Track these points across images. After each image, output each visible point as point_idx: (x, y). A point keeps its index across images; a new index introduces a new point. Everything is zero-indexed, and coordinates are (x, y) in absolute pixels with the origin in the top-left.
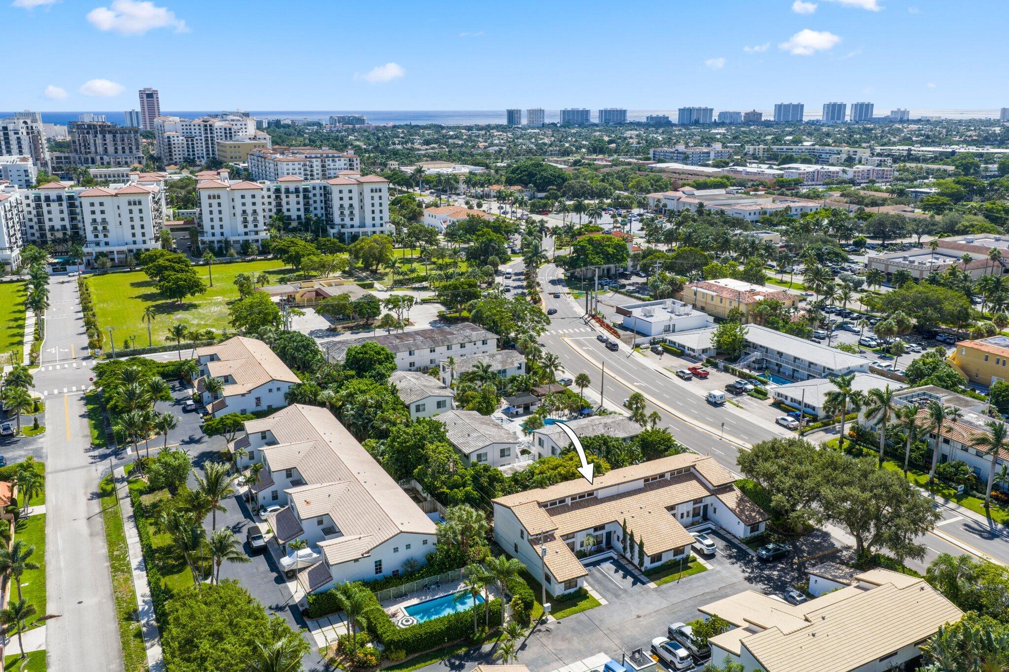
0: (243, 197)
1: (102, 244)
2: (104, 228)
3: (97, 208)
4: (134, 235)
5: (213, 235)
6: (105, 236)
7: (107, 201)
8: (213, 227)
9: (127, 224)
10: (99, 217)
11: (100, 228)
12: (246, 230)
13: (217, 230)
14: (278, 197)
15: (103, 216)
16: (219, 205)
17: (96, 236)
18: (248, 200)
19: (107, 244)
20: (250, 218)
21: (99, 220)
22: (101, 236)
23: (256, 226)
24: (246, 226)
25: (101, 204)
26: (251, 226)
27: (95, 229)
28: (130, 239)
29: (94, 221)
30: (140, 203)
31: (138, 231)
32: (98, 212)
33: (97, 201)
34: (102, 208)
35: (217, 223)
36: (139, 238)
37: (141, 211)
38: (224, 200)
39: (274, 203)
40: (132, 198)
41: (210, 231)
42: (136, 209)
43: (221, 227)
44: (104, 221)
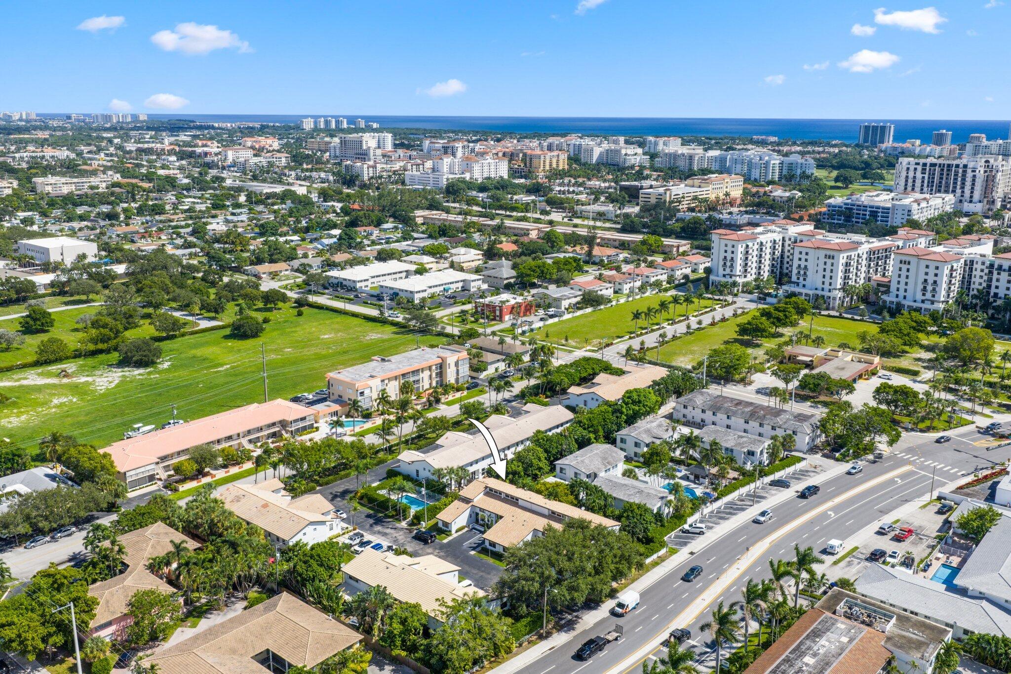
0: (927, 267)
1: (801, 285)
2: (805, 273)
3: (803, 257)
4: (823, 283)
5: (897, 296)
6: (805, 280)
7: (811, 251)
8: (898, 290)
9: (821, 273)
10: (803, 264)
11: (802, 272)
12: (924, 298)
13: (901, 293)
14: (991, 273)
15: (806, 263)
16: (908, 270)
17: (798, 279)
18: (932, 271)
19: (804, 286)
20: (930, 288)
21: (802, 266)
22: (801, 278)
23: (933, 296)
24: (924, 295)
25: (807, 254)
26: (929, 295)
27: (799, 272)
28: (820, 286)
29: (799, 266)
30: (833, 258)
31: (827, 280)
32: (803, 260)
33: (804, 251)
34: (807, 257)
35: (902, 287)
36: (827, 286)
37: (832, 265)
38: (912, 267)
39: (985, 278)
40: (828, 253)
41: (896, 292)
42: (829, 261)
43: (906, 291)
44: (806, 267)
